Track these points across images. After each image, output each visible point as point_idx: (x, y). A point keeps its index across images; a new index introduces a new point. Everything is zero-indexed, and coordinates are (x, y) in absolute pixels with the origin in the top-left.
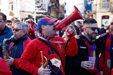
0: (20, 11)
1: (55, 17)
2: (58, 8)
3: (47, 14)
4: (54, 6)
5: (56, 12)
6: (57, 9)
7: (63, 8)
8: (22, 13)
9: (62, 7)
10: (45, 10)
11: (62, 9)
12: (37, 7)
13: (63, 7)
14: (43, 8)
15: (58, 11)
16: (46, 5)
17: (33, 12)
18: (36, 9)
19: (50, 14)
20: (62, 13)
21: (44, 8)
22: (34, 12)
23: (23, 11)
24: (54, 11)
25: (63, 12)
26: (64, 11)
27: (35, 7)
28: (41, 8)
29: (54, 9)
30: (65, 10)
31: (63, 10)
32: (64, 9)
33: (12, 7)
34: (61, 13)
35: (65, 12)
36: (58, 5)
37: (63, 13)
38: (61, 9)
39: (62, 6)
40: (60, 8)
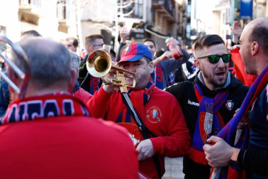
0: (82, 21)
1: (165, 33)
2: (171, 12)
3: (146, 27)
4: (162, 7)
5: (165, 24)
6: (169, 15)
7: (184, 12)
8: (86, 24)
9: (181, 9)
10: (141, 18)
11: (181, 15)
12: (121, 10)
13: (183, 9)
14: (136, 13)
15: (172, 18)
16: (142, 4)
17: (111, 22)
18: (119, 16)
19: (152, 26)
20: (181, 25)
21: (138, 13)
22: (114, 22)
23: (90, 21)
24: (161, 20)
25: (183, 21)
26: (185, 19)
27: (117, 10)
28: (131, 12)
29: (162, 15)
30: (188, 15)
31: (184, 16)
32: (185, 14)
33: (65, 10)
34: (178, 23)
35: (189, 21)
36: (171, 6)
37: (184, 24)
38: (179, 15)
39: (180, 7)
40: (175, 12)
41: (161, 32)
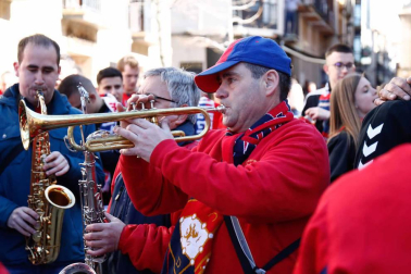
0: (173, 35)
1: (317, 54)
2: (327, 17)
3: (283, 42)
4: (311, 9)
5: (317, 36)
6: (323, 23)
7: (349, 16)
8: (180, 40)
9: (345, 13)
10: (274, 27)
11: (344, 22)
12: (241, 14)
13: (347, 13)
14: (266, 19)
15: (328, 28)
16: (276, 5)
17: (223, 35)
18: (235, 24)
19: (293, 42)
20: (344, 39)
21: (270, 19)
22: (227, 35)
23: (187, 34)
24: (310, 31)
25: (348, 32)
26: (351, 29)
27: (231, 13)
28: (256, 16)
29: (311, 23)
30: (356, 23)
31: (349, 25)
32: (352, 20)
33: (142, 17)
34: (340, 37)
35: (358, 32)
36: (325, 7)
37: (349, 38)
38: (340, 22)
39: (342, 9)
40: (333, 17)
41: (309, 52)
